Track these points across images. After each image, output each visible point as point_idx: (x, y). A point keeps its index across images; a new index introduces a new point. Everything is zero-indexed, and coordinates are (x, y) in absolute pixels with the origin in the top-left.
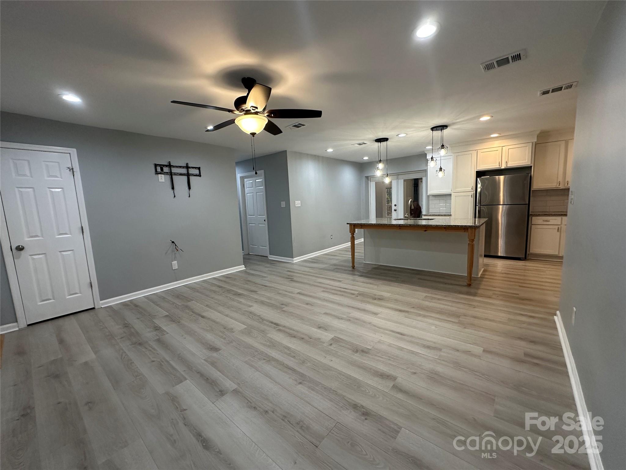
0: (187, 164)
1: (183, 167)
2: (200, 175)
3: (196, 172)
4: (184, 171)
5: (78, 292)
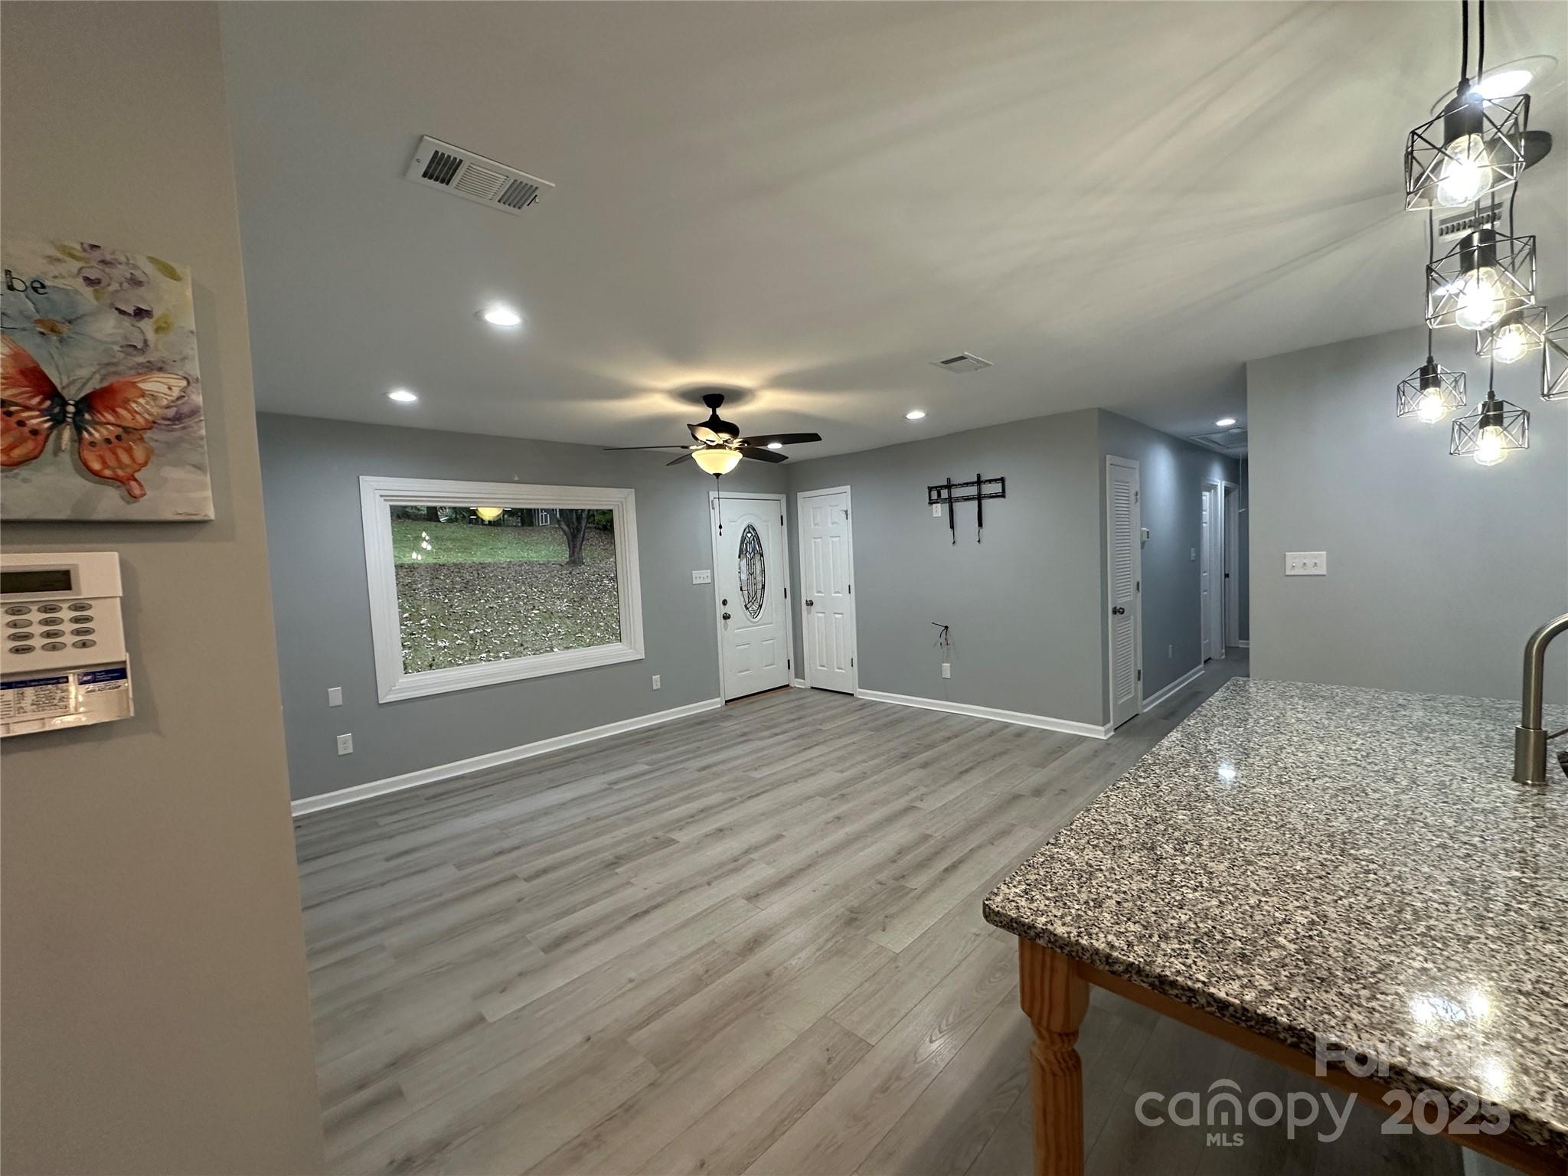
0: (979, 476)
1: (972, 484)
2: (1003, 495)
3: (997, 488)
4: (972, 491)
5: (843, 667)
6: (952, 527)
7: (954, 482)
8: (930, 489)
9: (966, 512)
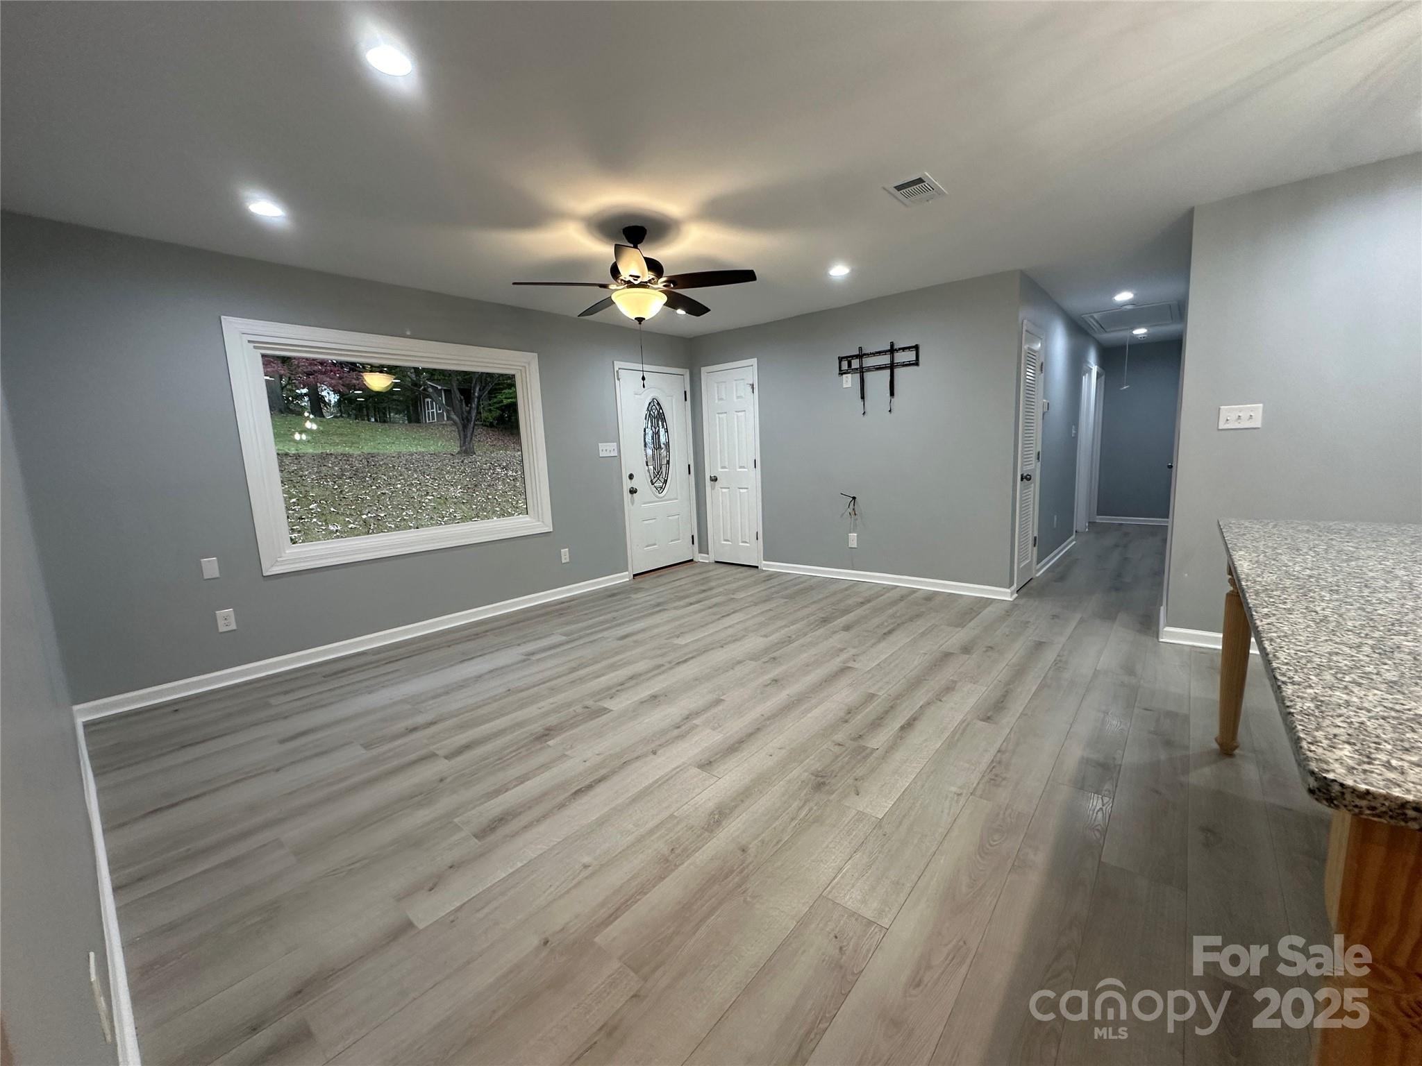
0: (892, 345)
1: (885, 352)
2: (916, 363)
3: (911, 356)
4: (885, 360)
5: (748, 541)
6: (863, 397)
7: (864, 351)
8: (841, 359)
9: (877, 382)
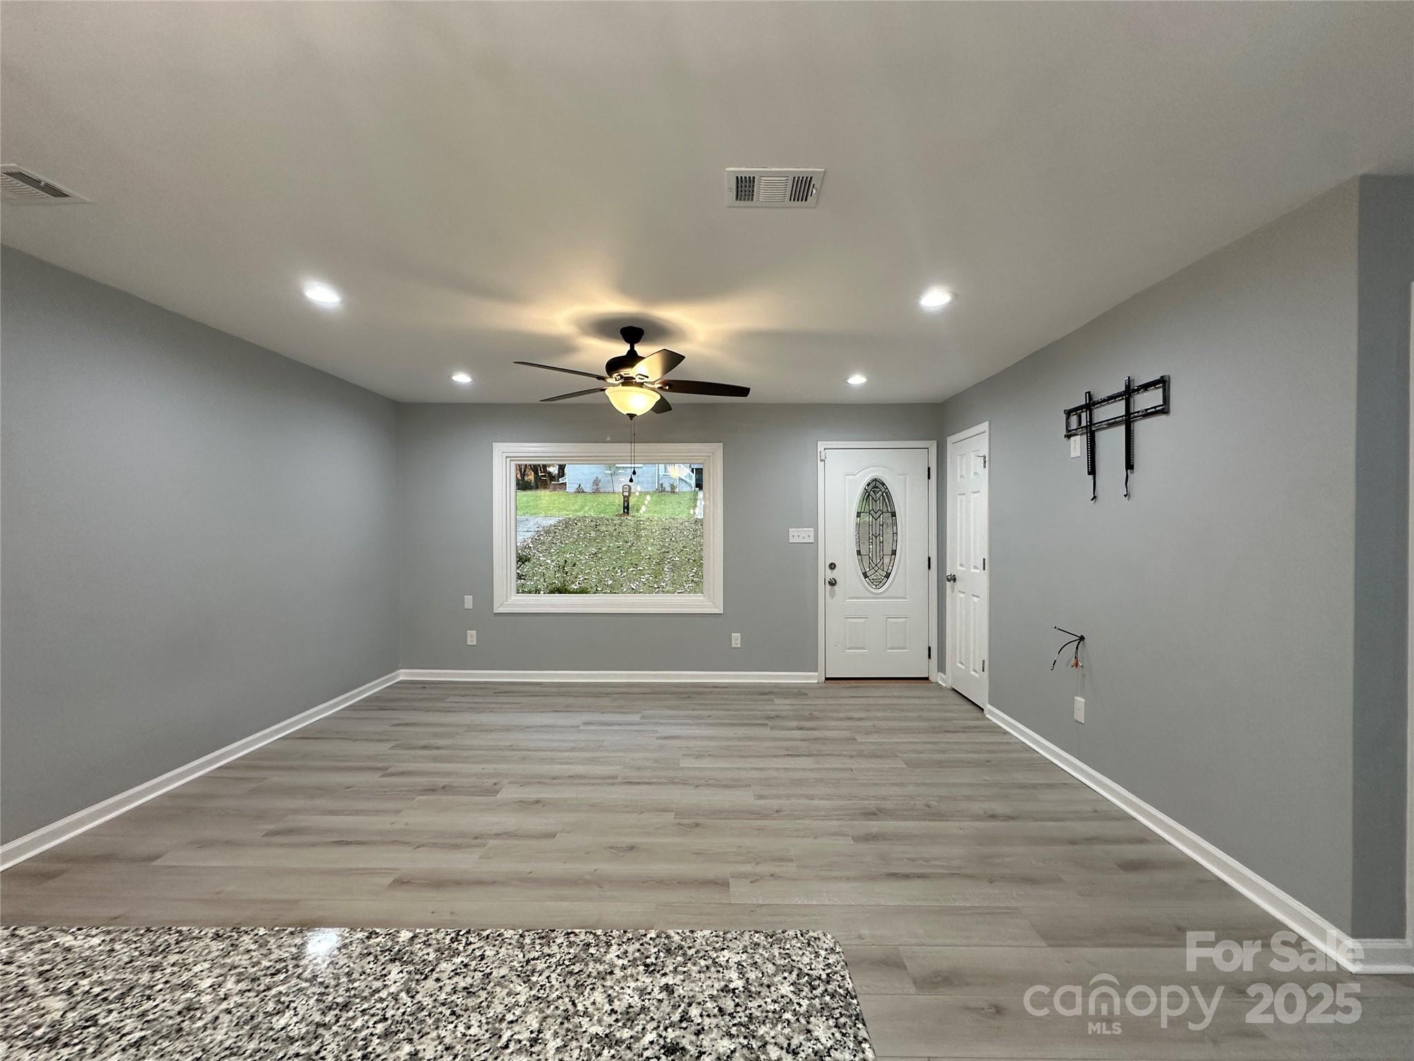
0: (1129, 382)
1: (1119, 396)
2: (1164, 410)
3: (1156, 398)
4: (1118, 409)
5: (976, 669)
6: (1092, 471)
7: (1096, 399)
8: (1069, 413)
9: (1111, 442)
